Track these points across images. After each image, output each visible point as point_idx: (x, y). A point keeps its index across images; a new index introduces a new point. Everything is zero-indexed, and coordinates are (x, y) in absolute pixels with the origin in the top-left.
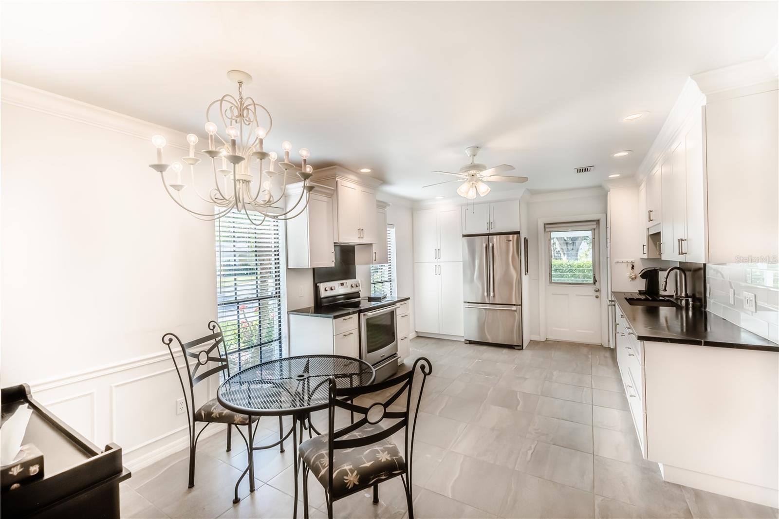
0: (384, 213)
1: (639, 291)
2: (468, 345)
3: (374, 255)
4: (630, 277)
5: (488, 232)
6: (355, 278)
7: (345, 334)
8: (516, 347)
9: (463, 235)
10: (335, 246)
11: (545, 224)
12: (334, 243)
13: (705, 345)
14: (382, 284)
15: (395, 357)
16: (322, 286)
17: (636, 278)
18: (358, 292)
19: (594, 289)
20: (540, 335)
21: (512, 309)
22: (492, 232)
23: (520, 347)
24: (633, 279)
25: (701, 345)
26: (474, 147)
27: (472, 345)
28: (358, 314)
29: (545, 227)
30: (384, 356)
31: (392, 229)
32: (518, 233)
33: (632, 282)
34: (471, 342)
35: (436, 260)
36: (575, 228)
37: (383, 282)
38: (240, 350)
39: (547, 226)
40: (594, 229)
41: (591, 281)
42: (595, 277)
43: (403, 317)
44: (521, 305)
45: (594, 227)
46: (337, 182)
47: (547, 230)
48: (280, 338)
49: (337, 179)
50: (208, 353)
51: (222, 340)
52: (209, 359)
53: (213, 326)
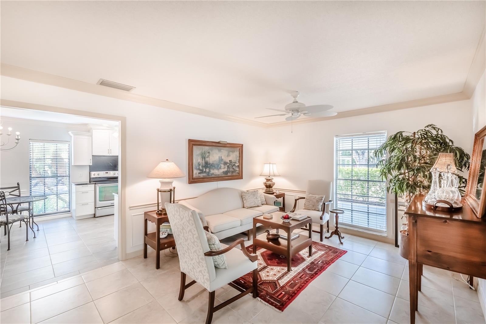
12: (93, 155)
28: (94, 184)
49: (92, 129)
50: (10, 192)
51: (19, 189)
52: (10, 194)
53: (18, 184)
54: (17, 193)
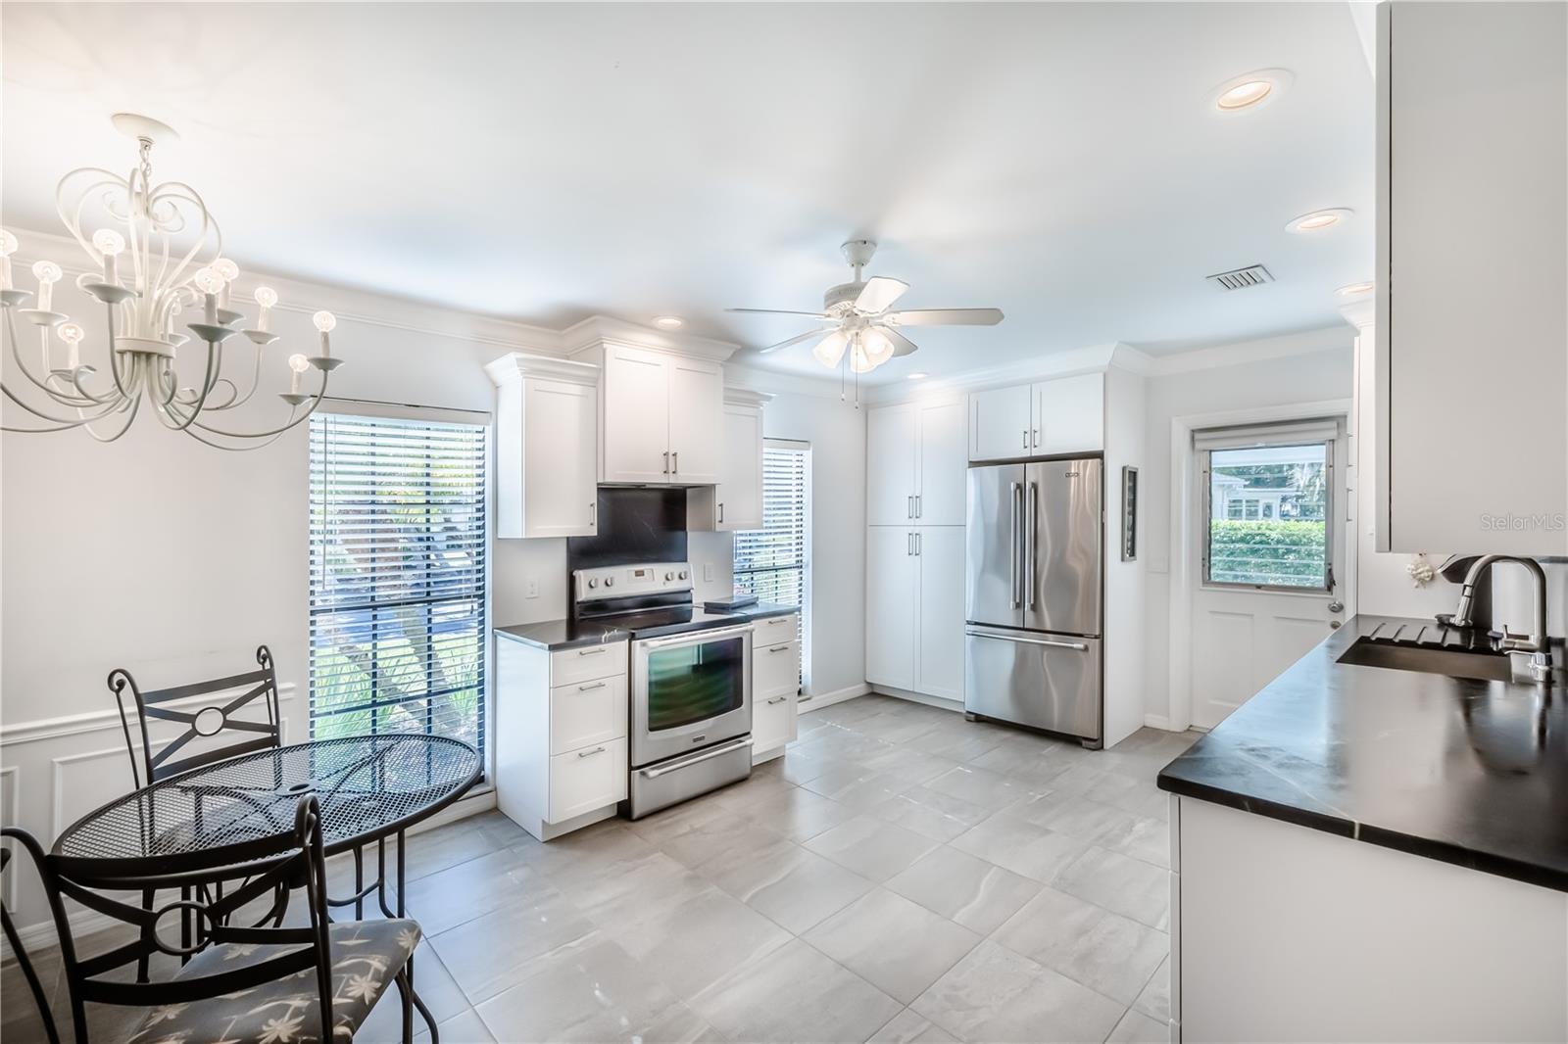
0: (756, 417)
1: (1439, 618)
2: (974, 724)
3: (718, 509)
4: (1414, 576)
5: (1026, 454)
6: (685, 560)
7: (583, 685)
8: (1084, 742)
9: (970, 462)
10: (598, 489)
11: (1193, 431)
12: (598, 484)
13: (1362, 838)
14: (774, 573)
15: (741, 742)
16: (583, 576)
17: (1433, 577)
18: (689, 591)
19: (1327, 603)
20: (1168, 715)
21: (1075, 646)
22: (1036, 453)
23: (1097, 744)
24: (1422, 581)
25: (1351, 836)
26: (856, 242)
27: (980, 726)
28: (627, 641)
29: (1193, 439)
30: (702, 738)
31: (805, 452)
32: (1099, 455)
33: (1421, 590)
34: (980, 719)
35: (912, 522)
36: (1274, 440)
37: (776, 570)
38: (374, 704)
39: (1198, 436)
40: (1333, 441)
41: (1320, 580)
42: (1330, 571)
43: (772, 651)
44: (1101, 637)
45: (1333, 434)
46: (604, 351)
47: (1198, 446)
48: (481, 683)
49: (605, 345)
50: (225, 711)
51: (272, 685)
52: (227, 724)
53: (263, 655)
54: (256, 712)
